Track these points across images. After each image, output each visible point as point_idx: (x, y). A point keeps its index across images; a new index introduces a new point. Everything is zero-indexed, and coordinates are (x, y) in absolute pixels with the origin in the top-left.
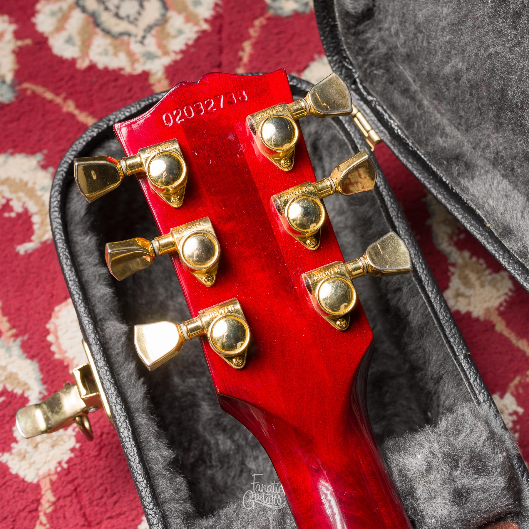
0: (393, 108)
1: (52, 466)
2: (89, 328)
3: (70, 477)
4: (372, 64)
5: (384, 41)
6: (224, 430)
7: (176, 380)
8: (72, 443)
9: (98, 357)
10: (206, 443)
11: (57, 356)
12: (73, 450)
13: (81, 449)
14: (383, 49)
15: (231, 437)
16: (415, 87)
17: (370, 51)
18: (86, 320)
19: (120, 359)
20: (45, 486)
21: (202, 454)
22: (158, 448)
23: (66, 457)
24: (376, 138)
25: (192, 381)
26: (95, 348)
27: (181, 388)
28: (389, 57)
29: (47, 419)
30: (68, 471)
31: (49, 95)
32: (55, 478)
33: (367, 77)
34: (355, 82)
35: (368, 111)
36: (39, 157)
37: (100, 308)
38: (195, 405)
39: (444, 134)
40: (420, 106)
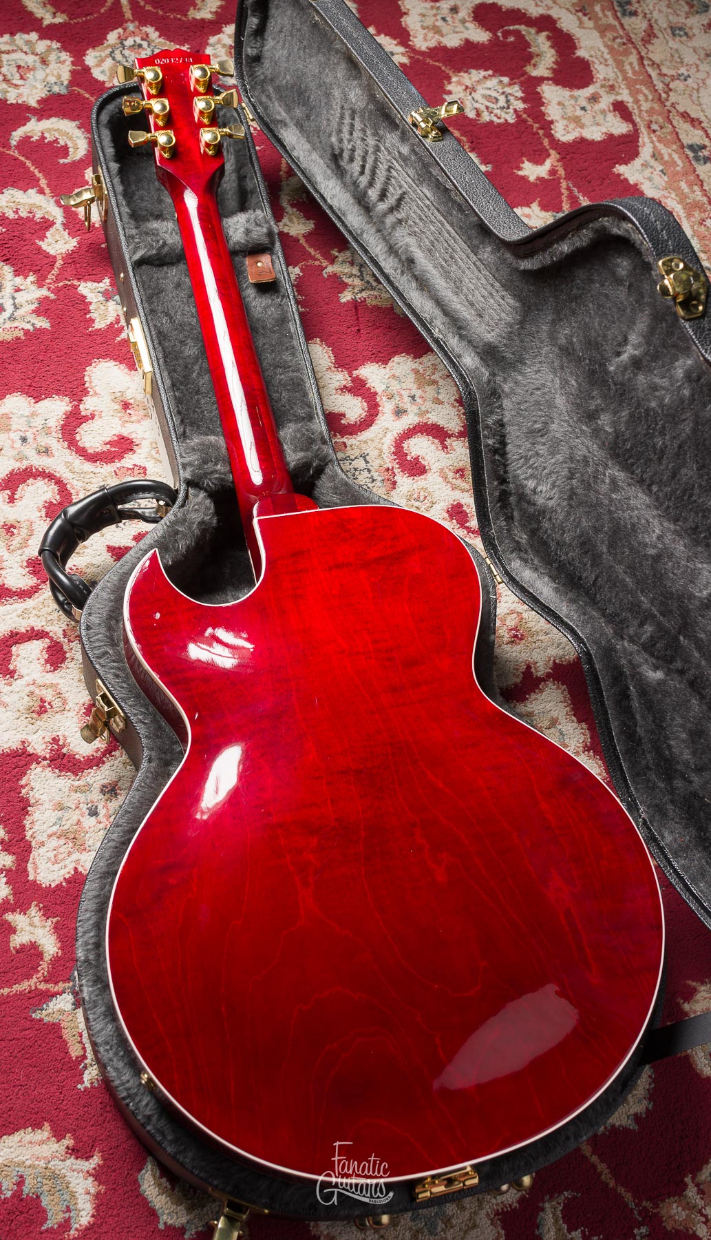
0: (261, 103)
1: (63, 251)
3: (72, 257)
4: (256, 83)
5: (263, 73)
8: (76, 244)
9: (105, 171)
12: (75, 247)
13: (79, 247)
14: (262, 77)
16: (273, 95)
17: (256, 77)
19: (114, 175)
20: (59, 257)
23: (72, 248)
26: (104, 168)
28: (264, 81)
30: (71, 254)
31: (87, 95)
32: (65, 255)
33: (253, 88)
34: (247, 93)
36: (77, 123)
39: (279, 113)
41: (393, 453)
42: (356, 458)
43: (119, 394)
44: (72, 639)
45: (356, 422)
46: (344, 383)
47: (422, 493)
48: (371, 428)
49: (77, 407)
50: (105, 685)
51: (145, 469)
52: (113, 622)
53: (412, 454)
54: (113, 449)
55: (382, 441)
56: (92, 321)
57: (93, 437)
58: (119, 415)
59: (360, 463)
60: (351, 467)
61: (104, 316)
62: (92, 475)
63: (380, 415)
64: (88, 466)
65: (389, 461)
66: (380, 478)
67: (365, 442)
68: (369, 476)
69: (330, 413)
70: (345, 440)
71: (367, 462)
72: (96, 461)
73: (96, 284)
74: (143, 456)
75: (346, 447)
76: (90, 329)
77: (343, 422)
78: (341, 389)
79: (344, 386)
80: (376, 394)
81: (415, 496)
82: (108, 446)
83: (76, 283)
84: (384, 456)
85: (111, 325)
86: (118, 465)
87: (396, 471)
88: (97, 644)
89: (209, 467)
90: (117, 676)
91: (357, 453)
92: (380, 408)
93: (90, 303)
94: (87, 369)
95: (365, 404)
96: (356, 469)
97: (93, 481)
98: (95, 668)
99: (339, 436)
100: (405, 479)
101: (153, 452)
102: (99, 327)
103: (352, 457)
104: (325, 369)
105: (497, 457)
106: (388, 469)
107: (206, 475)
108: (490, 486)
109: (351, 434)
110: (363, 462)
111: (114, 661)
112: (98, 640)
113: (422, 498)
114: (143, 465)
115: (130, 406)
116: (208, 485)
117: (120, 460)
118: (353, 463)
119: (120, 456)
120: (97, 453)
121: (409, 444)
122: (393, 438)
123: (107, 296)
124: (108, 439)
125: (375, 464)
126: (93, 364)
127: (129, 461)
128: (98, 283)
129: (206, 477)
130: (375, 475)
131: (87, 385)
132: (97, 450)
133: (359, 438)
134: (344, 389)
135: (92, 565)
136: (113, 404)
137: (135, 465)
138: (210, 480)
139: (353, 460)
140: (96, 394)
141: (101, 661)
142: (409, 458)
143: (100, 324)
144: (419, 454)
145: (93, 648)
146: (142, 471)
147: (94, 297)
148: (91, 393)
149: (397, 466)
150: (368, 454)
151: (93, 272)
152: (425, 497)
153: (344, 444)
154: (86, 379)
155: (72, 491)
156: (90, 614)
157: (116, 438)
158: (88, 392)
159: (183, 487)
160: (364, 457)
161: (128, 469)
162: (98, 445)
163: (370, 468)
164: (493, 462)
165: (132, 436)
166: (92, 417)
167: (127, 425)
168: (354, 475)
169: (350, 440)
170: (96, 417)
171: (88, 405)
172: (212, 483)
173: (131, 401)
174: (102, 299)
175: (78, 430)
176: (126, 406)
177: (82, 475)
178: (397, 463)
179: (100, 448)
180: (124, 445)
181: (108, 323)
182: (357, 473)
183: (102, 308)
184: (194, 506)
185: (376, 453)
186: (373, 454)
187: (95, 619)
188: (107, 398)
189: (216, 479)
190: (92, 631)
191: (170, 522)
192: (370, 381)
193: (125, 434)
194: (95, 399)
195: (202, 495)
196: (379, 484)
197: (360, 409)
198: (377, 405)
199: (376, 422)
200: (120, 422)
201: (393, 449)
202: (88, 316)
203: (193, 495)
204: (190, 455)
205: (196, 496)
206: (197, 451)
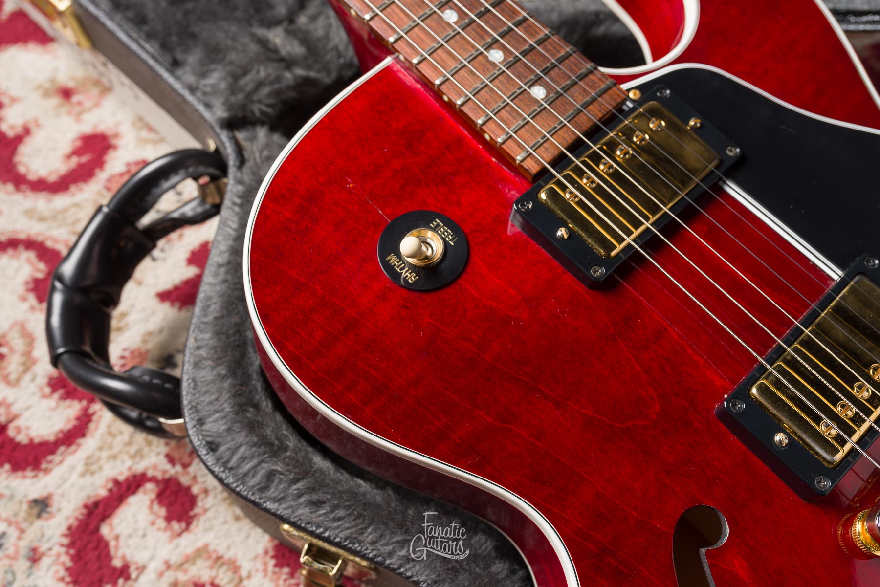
44: (186, 460)
50: (304, 530)
52: (250, 413)
54: (83, 159)
58: (64, 110)
62: (74, 210)
64: (61, 201)
72: (67, 189)
82: (74, 159)
86: (103, 175)
88: (247, 467)
89: (248, 82)
90: (317, 504)
98: (267, 511)
101: (144, 134)
107: (249, 95)
111: (295, 481)
112: (243, 459)
115: (73, 92)
116: (263, 113)
117: (102, 169)
119: (98, 163)
120: (65, 176)
124: (68, 148)
127: (115, 162)
129: (252, 101)
132: (61, 173)
135: (150, 334)
136: (47, 100)
138: (260, 101)
140: (15, 101)
141: (272, 492)
145: (243, 479)
148: (9, 103)
156: (201, 422)
157: (79, 143)
159: (224, 136)
162: (58, 165)
165: (101, 129)
166: (27, 132)
167: (83, 118)
170: (33, 130)
172: (267, 105)
173: (71, 84)
175: (16, 159)
177: (58, 216)
179: (64, 167)
180: (95, 146)
184: (261, 152)
187: (215, 426)
189: (269, 95)
190: (222, 449)
191: (239, 197)
193: (89, 131)
194: (17, 106)
195: (262, 133)
200: (72, 119)
203: (247, 139)
204: (203, 75)
205: (253, 139)
206: (214, 61)
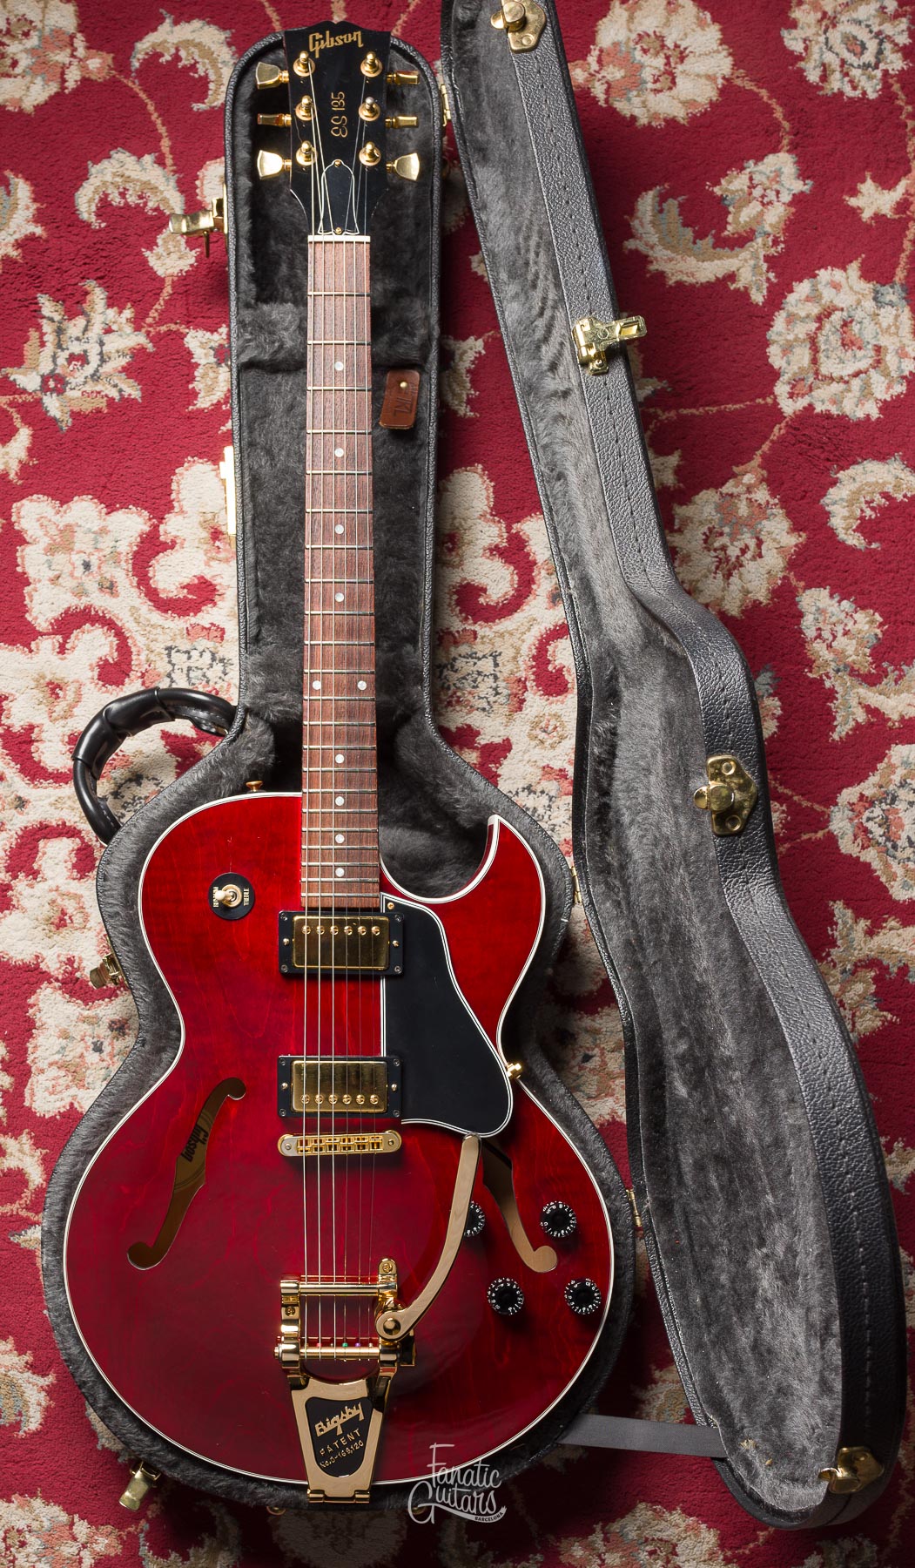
0: (465, 100)
1: (175, 271)
2: (230, 175)
3: (185, 283)
5: (475, 48)
6: (291, 286)
7: (272, 242)
8: (192, 261)
9: (230, 195)
10: (277, 290)
11: (199, 198)
12: (192, 265)
13: (197, 267)
14: (473, 54)
15: (293, 293)
18: (229, 170)
19: (242, 202)
20: (168, 282)
21: (272, 294)
22: (246, 262)
23: (186, 269)
24: (449, 117)
25: (281, 247)
26: (230, 189)
27: (274, 248)
29: (188, 226)
30: (185, 278)
32: (175, 279)
34: (451, 71)
35: (452, 95)
37: (239, 166)
38: (278, 264)
40: (479, 105)
41: (533, 657)
42: (484, 656)
43: (209, 516)
45: (498, 603)
46: (497, 540)
47: (553, 722)
48: (516, 615)
49: (155, 528)
51: (223, 631)
52: (131, 879)
53: (557, 663)
54: (190, 597)
55: (524, 637)
56: (194, 394)
57: (170, 574)
58: (205, 547)
59: (486, 666)
60: (475, 669)
61: (211, 390)
62: (159, 629)
63: (531, 597)
64: (156, 617)
65: (524, 669)
66: (506, 692)
67: (502, 635)
68: (494, 685)
69: (468, 584)
70: (477, 628)
71: (496, 665)
72: (166, 611)
73: (208, 334)
74: (225, 612)
75: (475, 638)
76: (191, 407)
77: (481, 600)
78: (491, 550)
79: (497, 546)
80: (535, 563)
81: (543, 725)
82: (185, 591)
83: (183, 329)
84: (520, 660)
85: (219, 404)
86: (192, 619)
87: (528, 684)
89: (273, 697)
91: (487, 649)
92: (534, 587)
93: (197, 365)
94: (177, 471)
95: (516, 578)
96: (479, 673)
97: (161, 638)
99: (471, 621)
100: (537, 697)
102: (203, 406)
103: (480, 655)
104: (477, 515)
105: (602, 768)
106: (519, 680)
107: (267, 705)
108: (589, 795)
109: (487, 621)
110: (492, 664)
113: (551, 728)
114: (221, 626)
115: (221, 537)
116: (268, 716)
117: (196, 614)
118: (479, 663)
119: (197, 607)
120: (170, 600)
121: (556, 647)
122: (538, 634)
123: (221, 354)
124: (187, 581)
125: (505, 670)
126: (186, 465)
127: (207, 616)
128: (212, 332)
129: (268, 708)
130: (502, 684)
131: (173, 496)
132: (171, 595)
133: (495, 628)
134: (495, 551)
136: (201, 530)
137: (212, 624)
138: (272, 711)
139: (479, 659)
140: (182, 511)
142: (550, 668)
143: (204, 402)
144: (565, 663)
146: (219, 634)
147: (203, 356)
148: (176, 510)
149: (533, 677)
150: (500, 654)
151: (208, 314)
152: (555, 728)
153: (475, 633)
154: (174, 486)
155: (134, 649)
157: (196, 581)
158: (173, 508)
159: (240, 714)
160: (495, 657)
161: (203, 628)
162: (173, 588)
163: (498, 674)
164: (596, 772)
165: (216, 581)
166: (172, 545)
167: (212, 563)
168: (475, 681)
169: (482, 629)
170: (177, 547)
171: (172, 526)
172: (275, 716)
173: (224, 529)
174: (212, 360)
175: (153, 562)
176: (216, 534)
177: (148, 629)
178: (534, 673)
179: (175, 593)
180: (203, 593)
181: (215, 402)
182: (480, 679)
183: (212, 375)
184: (248, 743)
185: (511, 653)
186: (508, 653)
188: (196, 519)
189: (279, 712)
190: (108, 883)
191: (215, 761)
192: (531, 543)
193: (208, 577)
194: (180, 517)
195: (261, 727)
196: (502, 699)
197: (508, 585)
198: (531, 581)
199: (525, 607)
200: (205, 558)
201: (534, 652)
202: (191, 386)
203: (251, 724)
204: (255, 673)
205: (254, 727)
206: (264, 671)
